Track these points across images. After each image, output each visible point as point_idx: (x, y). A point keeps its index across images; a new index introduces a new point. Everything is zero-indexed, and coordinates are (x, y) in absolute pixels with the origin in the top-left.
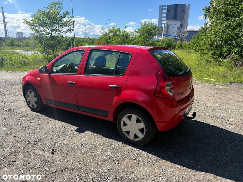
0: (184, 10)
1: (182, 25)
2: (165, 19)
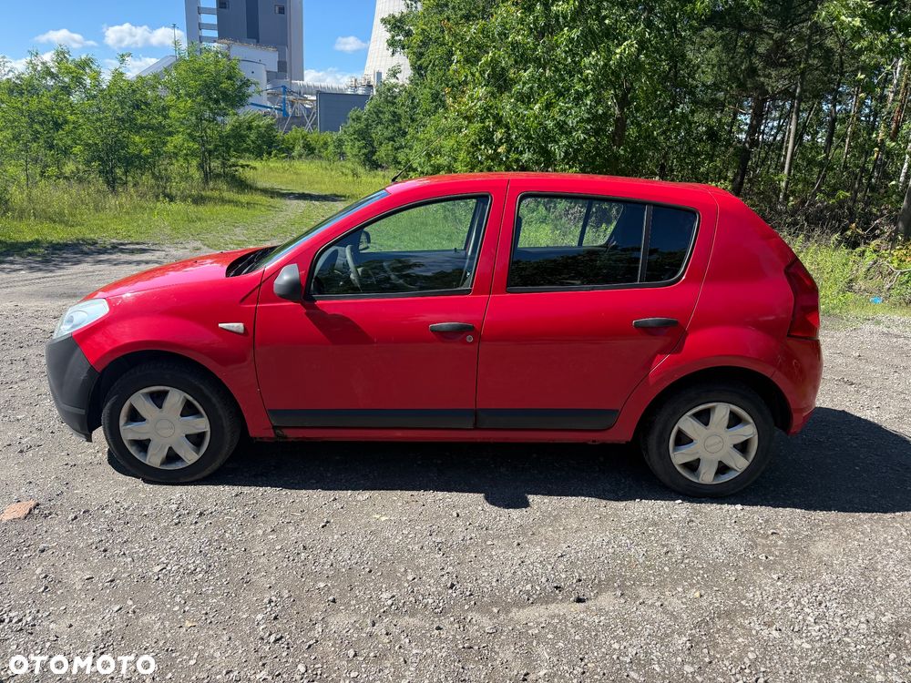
0: (282, 10)
1: (282, 66)
2: (215, 34)
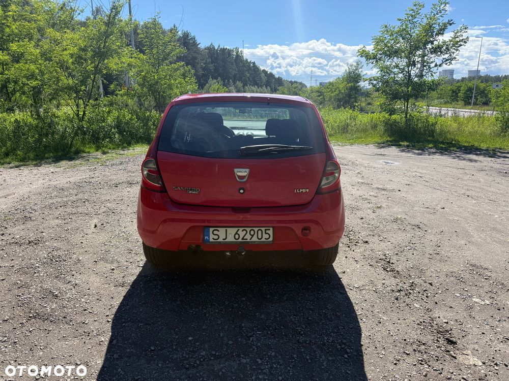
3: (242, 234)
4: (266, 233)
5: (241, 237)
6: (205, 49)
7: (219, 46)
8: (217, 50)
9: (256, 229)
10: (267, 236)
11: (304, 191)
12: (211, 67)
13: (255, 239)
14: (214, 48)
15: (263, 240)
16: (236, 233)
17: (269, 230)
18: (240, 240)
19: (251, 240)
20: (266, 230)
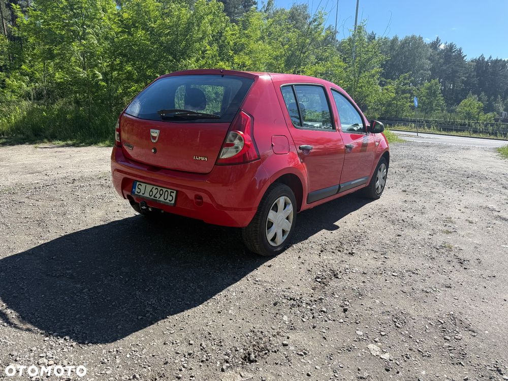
3: (155, 191)
4: (171, 195)
5: (153, 195)
6: (472, 61)
7: (490, 58)
8: (487, 62)
9: (164, 190)
10: (170, 198)
11: (203, 159)
12: (475, 81)
13: (162, 199)
14: (483, 59)
15: (167, 201)
16: (151, 191)
17: (173, 192)
18: (152, 197)
19: (160, 199)
20: (171, 192)
